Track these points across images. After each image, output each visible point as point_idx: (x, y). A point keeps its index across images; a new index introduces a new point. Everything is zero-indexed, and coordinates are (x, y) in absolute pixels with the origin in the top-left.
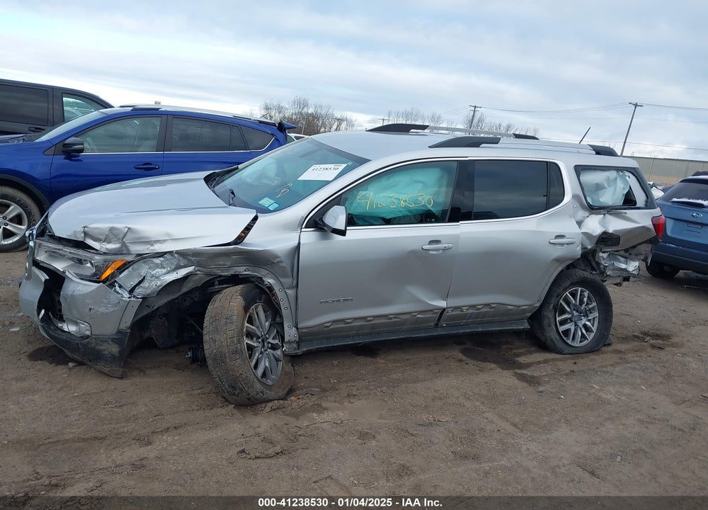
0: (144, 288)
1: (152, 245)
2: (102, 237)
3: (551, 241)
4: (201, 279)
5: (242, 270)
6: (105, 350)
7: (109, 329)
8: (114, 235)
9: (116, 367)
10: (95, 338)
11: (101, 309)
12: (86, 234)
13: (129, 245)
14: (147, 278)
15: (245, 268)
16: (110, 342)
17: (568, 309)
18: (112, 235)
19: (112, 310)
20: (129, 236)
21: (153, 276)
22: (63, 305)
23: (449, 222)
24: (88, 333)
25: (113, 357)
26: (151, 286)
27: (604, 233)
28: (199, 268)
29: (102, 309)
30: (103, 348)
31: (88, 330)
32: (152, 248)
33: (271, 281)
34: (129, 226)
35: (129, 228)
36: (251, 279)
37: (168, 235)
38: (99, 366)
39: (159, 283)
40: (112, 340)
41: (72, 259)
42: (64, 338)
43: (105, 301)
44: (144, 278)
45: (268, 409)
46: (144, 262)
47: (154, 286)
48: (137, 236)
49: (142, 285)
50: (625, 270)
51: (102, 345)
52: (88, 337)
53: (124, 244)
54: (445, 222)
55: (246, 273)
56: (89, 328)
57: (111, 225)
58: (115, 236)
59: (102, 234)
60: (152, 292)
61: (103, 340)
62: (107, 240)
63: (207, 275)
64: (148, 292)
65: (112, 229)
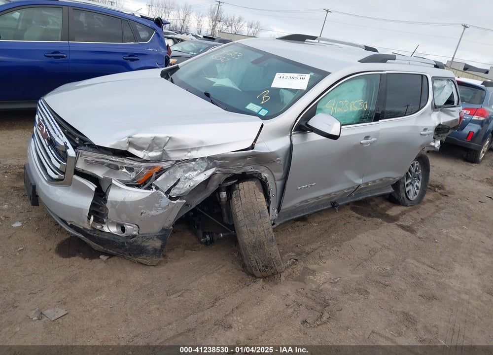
0: (179, 189)
1: (189, 152)
2: (146, 146)
3: (421, 133)
4: (219, 177)
5: (249, 169)
6: (148, 246)
7: (156, 228)
8: (156, 144)
9: (156, 258)
10: (142, 237)
11: (152, 212)
12: (131, 144)
13: (169, 152)
14: (182, 180)
15: (251, 167)
16: (155, 239)
17: (411, 176)
18: (154, 144)
19: (161, 212)
20: (170, 145)
21: (186, 178)
22: (109, 210)
23: (374, 121)
24: (135, 233)
25: (155, 250)
26: (185, 186)
27: (440, 125)
28: (220, 169)
29: (154, 213)
30: (148, 244)
31: (135, 231)
32: (189, 154)
33: (266, 175)
34: (170, 136)
35: (170, 138)
36: (254, 175)
37: (202, 142)
38: (140, 259)
39: (192, 184)
40: (157, 237)
41: (109, 166)
42: (106, 237)
43: (157, 205)
44: (179, 180)
45: (283, 278)
46: (179, 167)
47: (188, 187)
48: (176, 144)
49: (177, 186)
50: (434, 146)
51: (146, 242)
52: (134, 236)
53: (164, 152)
54: (371, 122)
55: (251, 170)
56: (137, 229)
57: (153, 135)
58: (158, 145)
59: (145, 143)
60: (186, 192)
61: (149, 238)
62: (150, 149)
63: (224, 174)
64: (182, 192)
65: (155, 139)
